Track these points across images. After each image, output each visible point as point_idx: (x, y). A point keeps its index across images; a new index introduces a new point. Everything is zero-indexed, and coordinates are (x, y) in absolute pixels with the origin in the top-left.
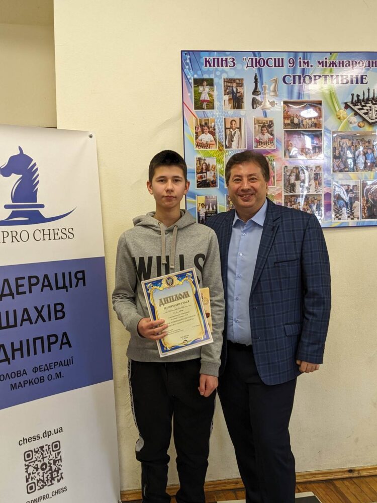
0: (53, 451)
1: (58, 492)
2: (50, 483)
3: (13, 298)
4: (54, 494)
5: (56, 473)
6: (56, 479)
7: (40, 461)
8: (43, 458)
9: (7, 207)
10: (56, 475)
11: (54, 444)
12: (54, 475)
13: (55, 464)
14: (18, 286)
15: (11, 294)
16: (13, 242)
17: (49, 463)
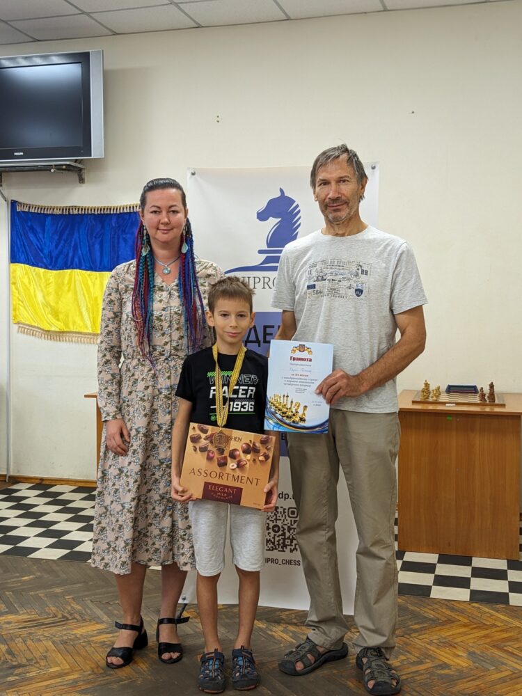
0: (289, 516)
1: (290, 562)
2: (280, 549)
3: (259, 346)
4: (284, 562)
5: (289, 541)
6: (289, 547)
7: (273, 521)
8: (276, 519)
9: (261, 252)
10: (289, 544)
11: (291, 510)
12: (288, 542)
13: (289, 531)
14: (265, 334)
15: (258, 341)
16: (264, 288)
17: (282, 527)
